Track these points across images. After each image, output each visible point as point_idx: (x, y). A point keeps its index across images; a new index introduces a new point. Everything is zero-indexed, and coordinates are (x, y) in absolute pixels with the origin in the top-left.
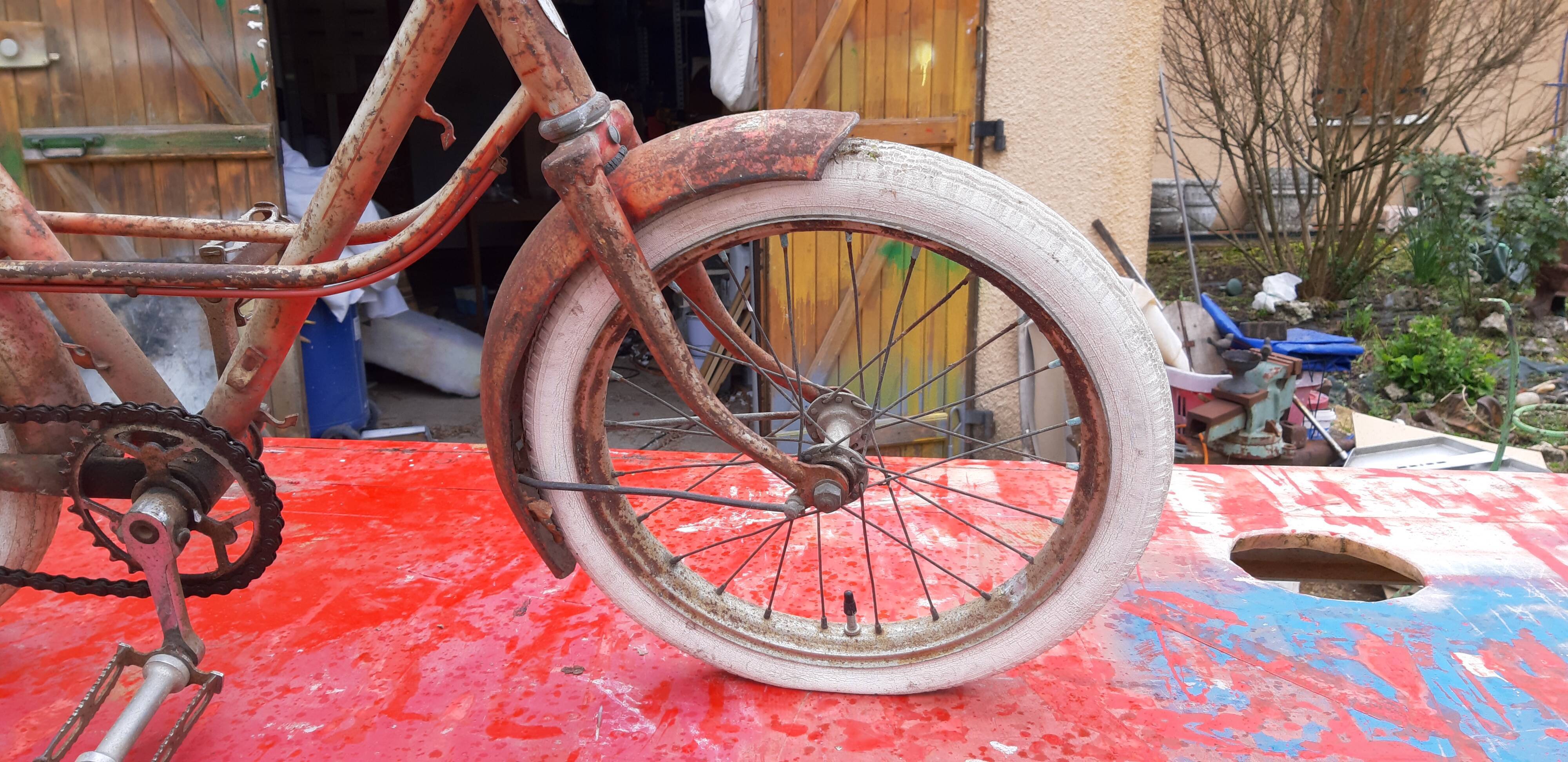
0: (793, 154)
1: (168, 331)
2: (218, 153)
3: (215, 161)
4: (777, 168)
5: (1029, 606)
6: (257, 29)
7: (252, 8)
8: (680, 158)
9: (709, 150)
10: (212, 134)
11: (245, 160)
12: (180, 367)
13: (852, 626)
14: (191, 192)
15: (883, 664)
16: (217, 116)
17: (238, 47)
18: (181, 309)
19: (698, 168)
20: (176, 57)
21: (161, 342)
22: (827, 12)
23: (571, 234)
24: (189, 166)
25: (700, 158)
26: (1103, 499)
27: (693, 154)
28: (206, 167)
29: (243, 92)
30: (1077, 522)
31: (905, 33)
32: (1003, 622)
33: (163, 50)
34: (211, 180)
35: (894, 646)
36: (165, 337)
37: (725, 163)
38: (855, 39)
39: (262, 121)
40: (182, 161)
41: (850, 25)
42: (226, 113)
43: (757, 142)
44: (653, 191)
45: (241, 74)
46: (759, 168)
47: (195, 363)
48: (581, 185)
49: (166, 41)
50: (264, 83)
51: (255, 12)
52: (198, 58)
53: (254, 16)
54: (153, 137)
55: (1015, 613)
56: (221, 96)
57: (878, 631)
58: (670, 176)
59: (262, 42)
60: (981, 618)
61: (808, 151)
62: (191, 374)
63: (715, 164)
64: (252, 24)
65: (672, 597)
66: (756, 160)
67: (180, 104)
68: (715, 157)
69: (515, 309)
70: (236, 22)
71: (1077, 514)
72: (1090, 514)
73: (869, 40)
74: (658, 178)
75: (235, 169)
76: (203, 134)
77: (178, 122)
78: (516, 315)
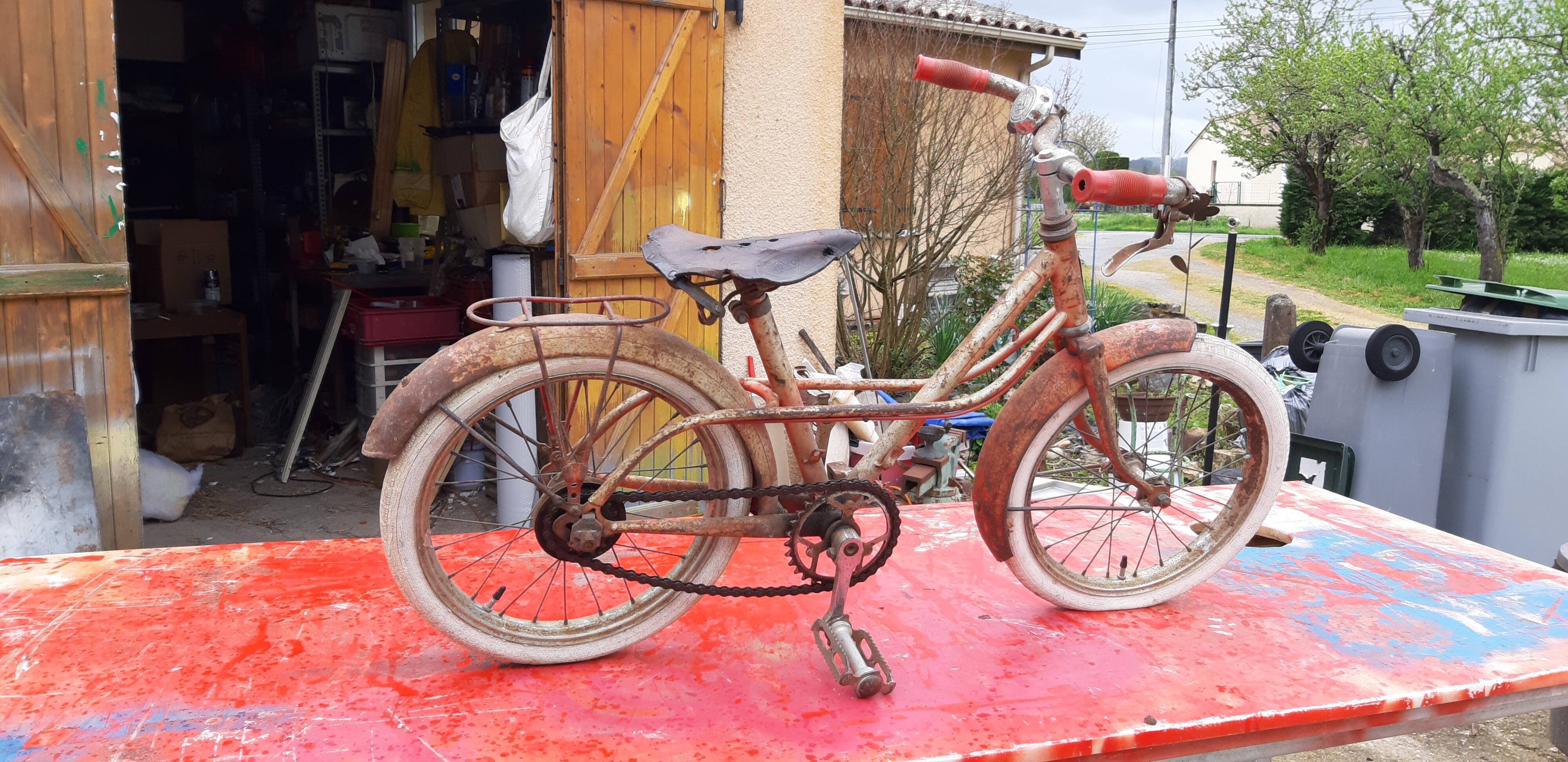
0: (1179, 341)
1: (24, 467)
2: (76, 291)
3: (68, 298)
4: (1173, 347)
5: (1213, 551)
6: (117, 172)
7: (113, 154)
8: (1128, 343)
9: (1141, 339)
10: (72, 273)
11: (98, 297)
12: (39, 502)
13: (1122, 573)
14: (43, 329)
15: (1142, 591)
16: (74, 254)
17: (96, 189)
18: (37, 445)
19: (1138, 348)
20: (35, 200)
21: (18, 480)
22: (613, 165)
23: (1073, 380)
24: (42, 304)
25: (1138, 343)
26: (1258, 493)
27: (1134, 342)
28: (58, 304)
29: (100, 232)
30: (1240, 506)
31: (670, 183)
32: (1201, 560)
33: (22, 193)
34: (63, 317)
35: (1144, 582)
36: (21, 473)
37: (1150, 345)
38: (633, 188)
39: (118, 260)
40: (36, 299)
41: (630, 178)
42: (84, 253)
43: (1163, 335)
44: (1117, 359)
45: (98, 215)
46: (1165, 347)
47: (55, 497)
48: (1097, 358)
49: (24, 183)
50: (122, 224)
51: (116, 156)
52: (58, 200)
53: (113, 161)
54: (12, 276)
55: (1207, 555)
56: (80, 237)
57: (1135, 575)
58: (1125, 352)
59: (120, 185)
60: (1188, 561)
61: (1184, 339)
62: (51, 509)
63: (1145, 346)
64: (112, 169)
65: (1049, 567)
66: (1164, 344)
67: (36, 244)
68: (1145, 342)
69: (1035, 418)
70: (95, 166)
71: (1241, 501)
72: (1249, 501)
73: (643, 189)
74: (1119, 353)
75: (88, 305)
76: (61, 273)
77: (34, 262)
78: (1034, 421)
